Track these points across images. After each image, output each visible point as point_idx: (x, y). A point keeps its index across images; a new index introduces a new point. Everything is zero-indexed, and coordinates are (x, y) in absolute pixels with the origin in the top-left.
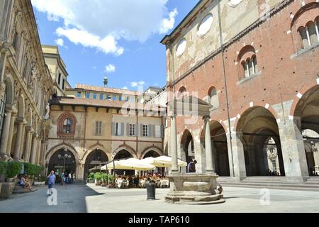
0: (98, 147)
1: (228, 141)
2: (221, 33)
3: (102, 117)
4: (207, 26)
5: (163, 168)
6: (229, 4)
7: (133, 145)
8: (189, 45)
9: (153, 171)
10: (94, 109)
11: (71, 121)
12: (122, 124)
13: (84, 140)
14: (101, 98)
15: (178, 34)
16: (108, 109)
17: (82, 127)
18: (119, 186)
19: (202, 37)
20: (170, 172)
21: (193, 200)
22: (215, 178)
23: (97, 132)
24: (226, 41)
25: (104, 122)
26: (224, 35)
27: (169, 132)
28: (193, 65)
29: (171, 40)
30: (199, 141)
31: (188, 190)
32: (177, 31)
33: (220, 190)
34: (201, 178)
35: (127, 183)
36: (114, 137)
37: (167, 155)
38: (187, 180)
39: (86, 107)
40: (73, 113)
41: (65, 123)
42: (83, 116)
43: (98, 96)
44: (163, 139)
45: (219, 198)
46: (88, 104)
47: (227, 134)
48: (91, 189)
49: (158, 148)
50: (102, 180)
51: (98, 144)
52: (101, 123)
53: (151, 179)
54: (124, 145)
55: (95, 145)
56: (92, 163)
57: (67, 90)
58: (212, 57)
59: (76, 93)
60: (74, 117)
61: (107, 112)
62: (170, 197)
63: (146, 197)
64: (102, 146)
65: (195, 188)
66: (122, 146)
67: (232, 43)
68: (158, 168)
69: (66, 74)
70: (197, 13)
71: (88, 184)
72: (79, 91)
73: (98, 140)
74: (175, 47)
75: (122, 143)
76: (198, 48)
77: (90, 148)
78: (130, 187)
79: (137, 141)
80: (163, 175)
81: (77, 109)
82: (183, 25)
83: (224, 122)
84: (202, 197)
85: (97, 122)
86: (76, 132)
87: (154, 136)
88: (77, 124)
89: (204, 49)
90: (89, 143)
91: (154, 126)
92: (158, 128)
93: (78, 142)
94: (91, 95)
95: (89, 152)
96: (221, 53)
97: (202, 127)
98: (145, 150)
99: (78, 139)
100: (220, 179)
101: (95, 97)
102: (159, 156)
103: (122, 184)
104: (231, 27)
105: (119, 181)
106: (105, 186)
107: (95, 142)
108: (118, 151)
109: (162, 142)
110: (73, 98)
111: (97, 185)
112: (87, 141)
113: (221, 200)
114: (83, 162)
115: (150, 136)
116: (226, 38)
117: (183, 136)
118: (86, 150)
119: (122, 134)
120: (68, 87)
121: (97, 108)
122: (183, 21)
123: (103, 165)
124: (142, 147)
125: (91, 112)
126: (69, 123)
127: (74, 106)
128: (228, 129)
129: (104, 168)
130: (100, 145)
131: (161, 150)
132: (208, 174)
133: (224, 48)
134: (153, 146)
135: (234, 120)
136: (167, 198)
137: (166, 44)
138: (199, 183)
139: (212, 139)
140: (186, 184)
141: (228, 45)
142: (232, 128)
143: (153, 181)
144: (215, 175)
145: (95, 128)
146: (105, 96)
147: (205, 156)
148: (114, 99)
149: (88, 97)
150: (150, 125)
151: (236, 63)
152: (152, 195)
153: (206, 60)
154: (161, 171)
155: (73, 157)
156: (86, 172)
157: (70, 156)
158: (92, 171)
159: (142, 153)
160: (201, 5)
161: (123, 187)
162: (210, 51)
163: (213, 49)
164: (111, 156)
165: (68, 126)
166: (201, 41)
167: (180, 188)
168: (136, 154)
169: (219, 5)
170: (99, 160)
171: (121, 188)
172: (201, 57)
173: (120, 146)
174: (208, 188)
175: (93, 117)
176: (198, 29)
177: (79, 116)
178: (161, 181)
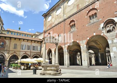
0: (15, 54)
1: (64, 53)
2: (64, 15)
3: (17, 42)
4: (59, 12)
5: (40, 63)
6: (67, 5)
7: (29, 53)
8: (52, 18)
9: (36, 63)
10: (14, 39)
11: (4, 43)
12: (25, 45)
13: (9, 51)
14: (17, 35)
15: (49, 13)
16: (20, 39)
17: (9, 46)
18: (22, 69)
19: (57, 15)
20: (42, 64)
21: (50, 74)
22: (59, 66)
23: (15, 48)
24: (65, 18)
25: (18, 44)
26: (65, 16)
27: (43, 49)
28: (53, 25)
29: (46, 15)
30: (54, 53)
31: (49, 71)
32: (48, 12)
33: (60, 71)
34: (54, 66)
35: (26, 68)
36: (21, 50)
37: (42, 57)
38: (48, 67)
39: (11, 38)
40: (5, 40)
41: (1, 44)
42: (9, 41)
43: (16, 34)
44: (41, 51)
45: (59, 73)
46: (12, 37)
47: (64, 50)
48: (11, 70)
49: (39, 55)
50: (16, 67)
51: (15, 52)
52: (16, 44)
53: (35, 66)
54: (26, 53)
55: (14, 53)
56: (11, 60)
57: (3, 30)
58: (60, 23)
59: (7, 32)
60: (5, 41)
61: (19, 40)
62: (42, 73)
63: (33, 73)
64: (17, 53)
65: (51, 70)
66: (25, 53)
67: (67, 19)
68: (38, 63)
69: (3, 24)
70: (56, 7)
71: (10, 69)
72: (8, 31)
73: (15, 51)
74: (47, 18)
75: (25, 52)
76: (56, 19)
77: (11, 54)
78: (26, 69)
79: (31, 52)
80: (40, 65)
81: (7, 38)
82: (51, 10)
83: (63, 46)
84: (53, 73)
85: (15, 44)
86: (6, 48)
87: (37, 50)
88: (6, 44)
89: (58, 20)
90: (11, 52)
91: (38, 47)
92: (39, 47)
93: (6, 52)
94: (13, 33)
95: (11, 56)
96: (64, 22)
97: (55, 48)
98: (33, 56)
99: (7, 50)
100: (60, 66)
101: (15, 34)
102: (39, 58)
103: (24, 68)
104: (67, 13)
105: (23, 67)
106: (17, 69)
107: (14, 52)
108: (23, 56)
109: (40, 53)
110: (5, 34)
111: (13, 69)
112: (10, 51)
113: (60, 74)
114: (8, 60)
115: (36, 50)
116: (65, 17)
117: (48, 51)
118: (9, 55)
119: (25, 49)
120: (3, 29)
121: (15, 38)
122: (51, 9)
123: (16, 61)
124: (32, 54)
125: (13, 40)
126: (3, 44)
127: (5, 37)
128: (64, 49)
129: (16, 62)
130: (16, 53)
131: (40, 56)
132: (56, 65)
133: (65, 20)
134: (37, 54)
135: (66, 46)
136: (41, 74)
137: (44, 16)
138: (53, 68)
139: (58, 52)
140: (48, 68)
141: (66, 19)
142: (66, 48)
143: (36, 67)
144: (59, 65)
145: (14, 46)
146: (19, 34)
147: (55, 58)
148: (22, 36)
149: (12, 34)
150: (36, 46)
151: (68, 26)
152: (35, 73)
153: (58, 24)
154: (39, 64)
155: (4, 57)
156: (9, 64)
157: (2, 57)
158: (12, 63)
159: (32, 57)
160: (58, 4)
161: (24, 69)
162: (60, 21)
163: (61, 20)
164: (20, 58)
165: (2, 45)
166: (57, 17)
167: (46, 70)
168: (30, 57)
169: (64, 5)
170: (15, 59)
171: (23, 70)
172: (56, 23)
173: (24, 54)
174: (56, 70)
175: (13, 42)
176: (56, 12)
177: (7, 41)
178: (39, 67)
